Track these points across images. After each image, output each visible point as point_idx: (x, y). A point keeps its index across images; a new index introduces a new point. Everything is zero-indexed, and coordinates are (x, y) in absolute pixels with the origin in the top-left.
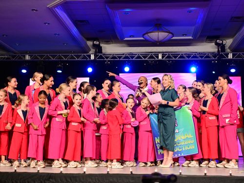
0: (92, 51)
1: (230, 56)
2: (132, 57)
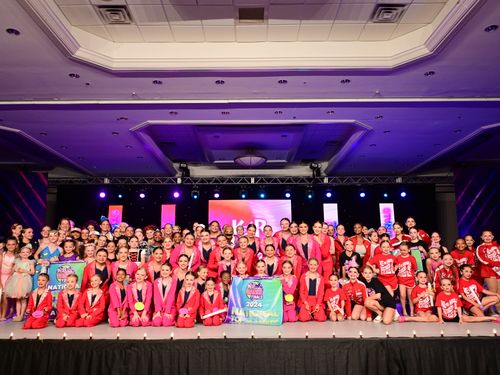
0: (179, 174)
1: (326, 181)
2: (223, 181)
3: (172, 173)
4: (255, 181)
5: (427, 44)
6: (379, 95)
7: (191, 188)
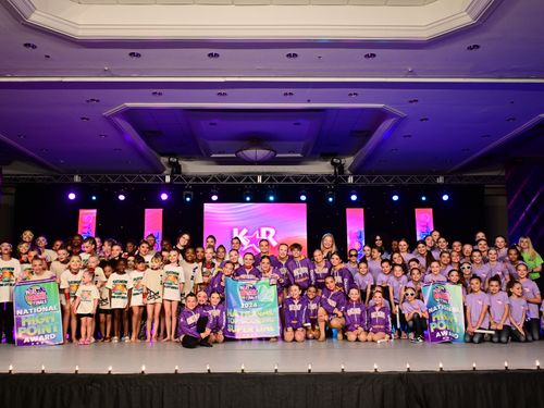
0: (168, 170)
1: (351, 180)
2: (222, 180)
3: (159, 170)
4: (263, 180)
5: (469, 10)
6: (412, 74)
7: (182, 188)
